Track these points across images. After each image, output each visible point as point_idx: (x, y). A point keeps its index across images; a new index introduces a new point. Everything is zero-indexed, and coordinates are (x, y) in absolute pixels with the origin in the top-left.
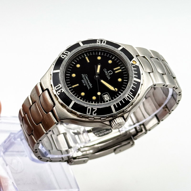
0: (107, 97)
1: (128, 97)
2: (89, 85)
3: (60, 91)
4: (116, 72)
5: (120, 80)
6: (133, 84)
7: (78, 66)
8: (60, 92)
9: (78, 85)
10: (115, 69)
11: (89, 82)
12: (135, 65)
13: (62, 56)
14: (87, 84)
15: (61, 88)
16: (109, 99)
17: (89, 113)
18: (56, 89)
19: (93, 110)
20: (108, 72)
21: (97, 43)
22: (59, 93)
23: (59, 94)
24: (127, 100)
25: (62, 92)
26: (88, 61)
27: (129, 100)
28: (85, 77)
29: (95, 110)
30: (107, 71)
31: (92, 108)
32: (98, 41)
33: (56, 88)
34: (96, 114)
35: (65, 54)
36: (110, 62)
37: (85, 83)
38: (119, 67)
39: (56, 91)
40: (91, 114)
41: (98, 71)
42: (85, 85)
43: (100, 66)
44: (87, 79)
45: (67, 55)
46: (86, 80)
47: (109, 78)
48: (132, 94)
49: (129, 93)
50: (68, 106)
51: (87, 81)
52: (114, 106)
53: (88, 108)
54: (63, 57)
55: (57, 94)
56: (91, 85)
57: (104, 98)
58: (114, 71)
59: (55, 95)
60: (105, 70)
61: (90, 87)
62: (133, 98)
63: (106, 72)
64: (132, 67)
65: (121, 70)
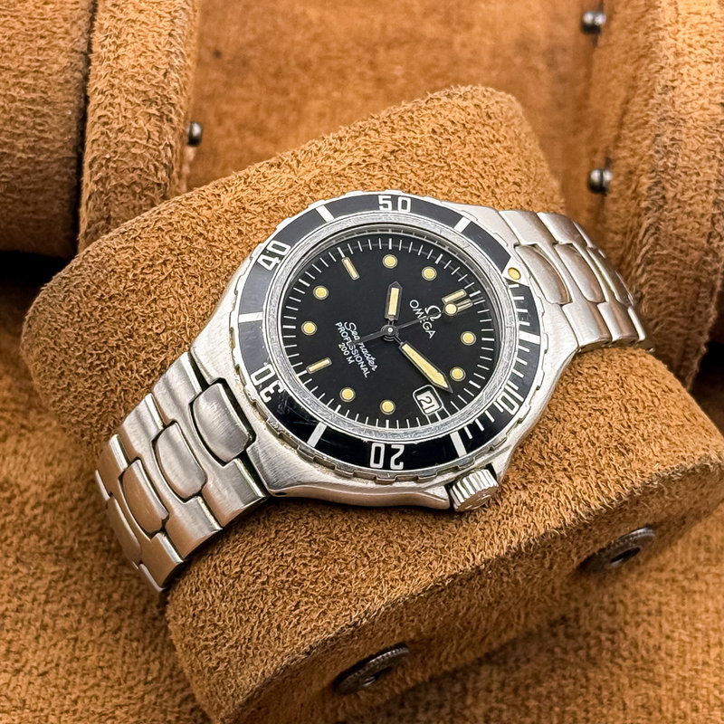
0: (428, 400)
1: (504, 399)
2: (366, 362)
3: (270, 389)
5: (468, 338)
6: (516, 353)
7: (321, 293)
8: (272, 391)
9: (327, 361)
10: (447, 299)
11: (365, 352)
12: (517, 286)
13: (264, 260)
14: (358, 356)
15: (275, 378)
16: (437, 406)
17: (377, 461)
18: (257, 383)
19: (390, 451)
20: (427, 312)
21: (381, 207)
22: (268, 394)
23: (270, 398)
24: (502, 410)
25: (280, 391)
26: (354, 275)
27: (509, 410)
28: (350, 333)
29: (398, 450)
30: (423, 307)
31: (388, 447)
32: (384, 199)
33: (258, 378)
34: (402, 464)
35: (273, 255)
36: (429, 273)
37: (351, 354)
38: (461, 293)
39: (258, 389)
40: (387, 466)
41: (392, 310)
42: (350, 360)
43: (398, 290)
44: (357, 339)
45: (281, 257)
47: (432, 334)
48: (517, 388)
49: (507, 384)
50: (306, 439)
51: (358, 347)
52: (462, 432)
53: (374, 446)
54: (269, 263)
55: (262, 399)
56: (371, 361)
57: (421, 405)
59: (254, 404)
60: (414, 304)
61: (370, 368)
62: (521, 404)
63: (419, 312)
64: (510, 291)
65: (467, 304)
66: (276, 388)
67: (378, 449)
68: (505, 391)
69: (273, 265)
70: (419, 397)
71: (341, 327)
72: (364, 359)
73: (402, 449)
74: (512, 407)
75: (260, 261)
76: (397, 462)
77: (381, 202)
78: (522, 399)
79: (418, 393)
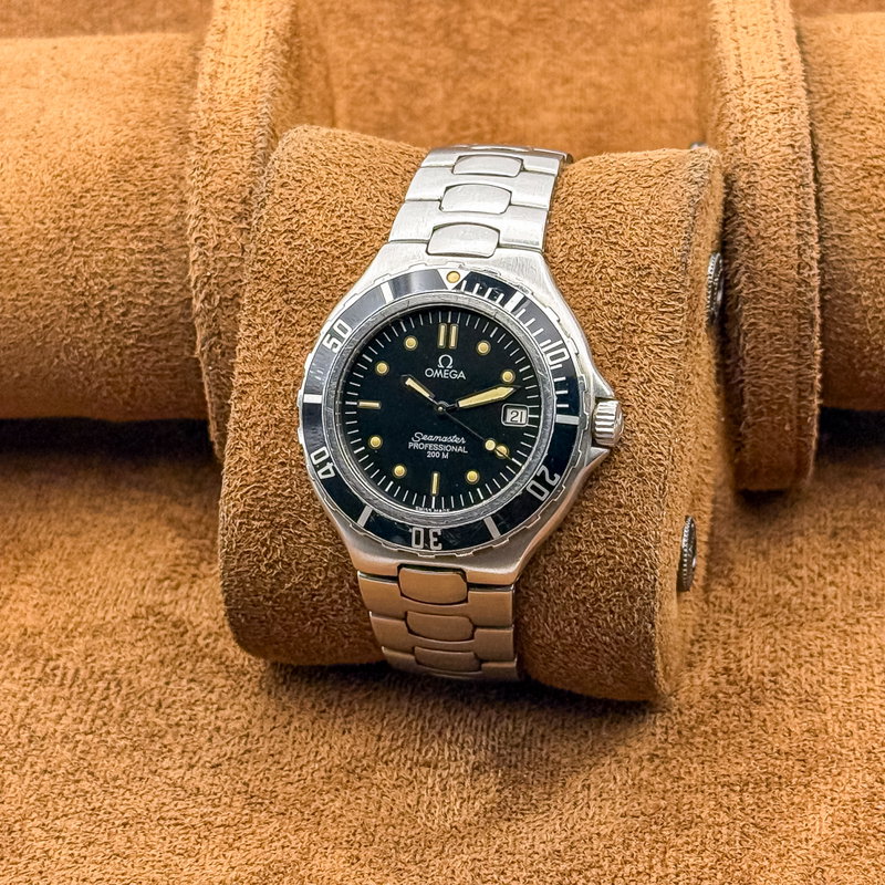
1: (553, 358)
2: (454, 444)
3: (433, 540)
4: (453, 344)
5: (483, 347)
6: (521, 323)
7: (375, 442)
8: (436, 540)
9: (436, 475)
10: (441, 343)
11: (445, 439)
12: (465, 282)
13: (323, 474)
14: (446, 447)
15: (426, 531)
16: (524, 412)
17: (542, 493)
18: (421, 546)
19: (540, 479)
20: (442, 366)
21: (334, 350)
22: (436, 544)
23: (440, 544)
24: (560, 366)
25: (440, 533)
26: (376, 405)
27: (564, 359)
28: (422, 441)
29: (543, 472)
30: (435, 367)
31: (536, 478)
32: (328, 342)
33: (418, 542)
34: (556, 475)
35: (322, 464)
36: (411, 343)
37: (441, 452)
38: (443, 328)
39: (427, 548)
40: (550, 488)
42: (445, 456)
43: (410, 379)
44: (431, 438)
45: (329, 460)
46: (434, 442)
47: (462, 375)
48: (549, 341)
49: (542, 347)
50: (489, 537)
51: (438, 443)
52: (560, 411)
53: (529, 489)
54: (328, 472)
55: (437, 549)
56: (455, 439)
57: (516, 422)
58: (447, 350)
59: (438, 558)
60: (429, 373)
61: (460, 444)
62: (564, 345)
63: (438, 373)
64: (467, 293)
65: (454, 329)
66: (435, 535)
67: (533, 487)
68: (546, 352)
69: (331, 470)
70: (508, 420)
71: (414, 445)
72: (452, 444)
73: (544, 468)
74: (562, 355)
75: (322, 477)
76: (552, 478)
77: (329, 346)
78: (561, 342)
79: (504, 419)
